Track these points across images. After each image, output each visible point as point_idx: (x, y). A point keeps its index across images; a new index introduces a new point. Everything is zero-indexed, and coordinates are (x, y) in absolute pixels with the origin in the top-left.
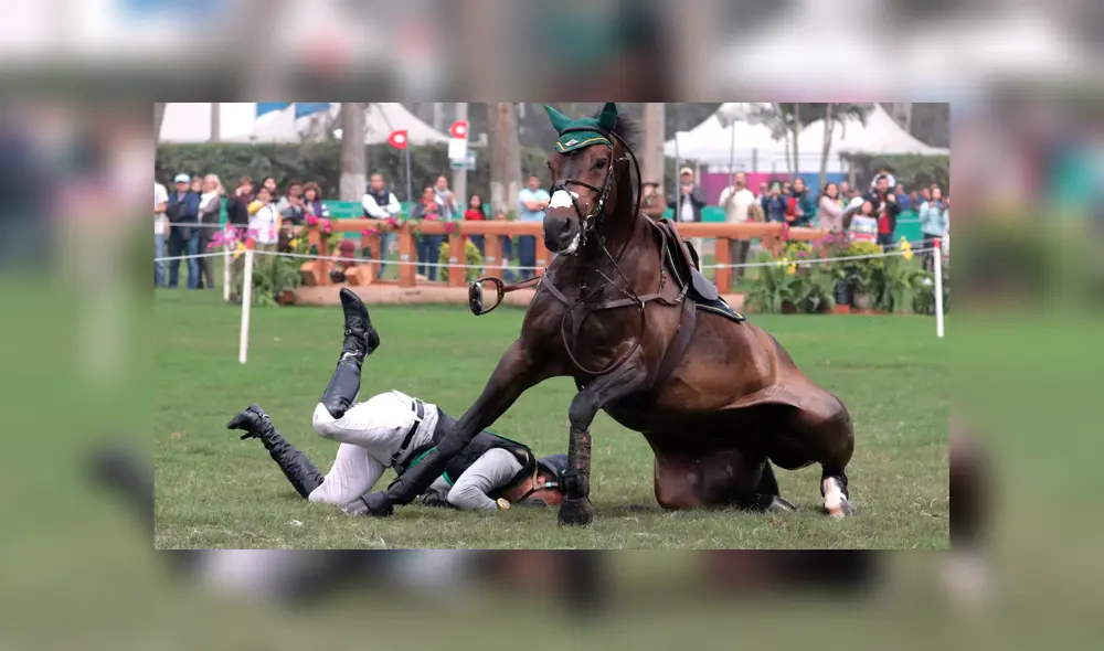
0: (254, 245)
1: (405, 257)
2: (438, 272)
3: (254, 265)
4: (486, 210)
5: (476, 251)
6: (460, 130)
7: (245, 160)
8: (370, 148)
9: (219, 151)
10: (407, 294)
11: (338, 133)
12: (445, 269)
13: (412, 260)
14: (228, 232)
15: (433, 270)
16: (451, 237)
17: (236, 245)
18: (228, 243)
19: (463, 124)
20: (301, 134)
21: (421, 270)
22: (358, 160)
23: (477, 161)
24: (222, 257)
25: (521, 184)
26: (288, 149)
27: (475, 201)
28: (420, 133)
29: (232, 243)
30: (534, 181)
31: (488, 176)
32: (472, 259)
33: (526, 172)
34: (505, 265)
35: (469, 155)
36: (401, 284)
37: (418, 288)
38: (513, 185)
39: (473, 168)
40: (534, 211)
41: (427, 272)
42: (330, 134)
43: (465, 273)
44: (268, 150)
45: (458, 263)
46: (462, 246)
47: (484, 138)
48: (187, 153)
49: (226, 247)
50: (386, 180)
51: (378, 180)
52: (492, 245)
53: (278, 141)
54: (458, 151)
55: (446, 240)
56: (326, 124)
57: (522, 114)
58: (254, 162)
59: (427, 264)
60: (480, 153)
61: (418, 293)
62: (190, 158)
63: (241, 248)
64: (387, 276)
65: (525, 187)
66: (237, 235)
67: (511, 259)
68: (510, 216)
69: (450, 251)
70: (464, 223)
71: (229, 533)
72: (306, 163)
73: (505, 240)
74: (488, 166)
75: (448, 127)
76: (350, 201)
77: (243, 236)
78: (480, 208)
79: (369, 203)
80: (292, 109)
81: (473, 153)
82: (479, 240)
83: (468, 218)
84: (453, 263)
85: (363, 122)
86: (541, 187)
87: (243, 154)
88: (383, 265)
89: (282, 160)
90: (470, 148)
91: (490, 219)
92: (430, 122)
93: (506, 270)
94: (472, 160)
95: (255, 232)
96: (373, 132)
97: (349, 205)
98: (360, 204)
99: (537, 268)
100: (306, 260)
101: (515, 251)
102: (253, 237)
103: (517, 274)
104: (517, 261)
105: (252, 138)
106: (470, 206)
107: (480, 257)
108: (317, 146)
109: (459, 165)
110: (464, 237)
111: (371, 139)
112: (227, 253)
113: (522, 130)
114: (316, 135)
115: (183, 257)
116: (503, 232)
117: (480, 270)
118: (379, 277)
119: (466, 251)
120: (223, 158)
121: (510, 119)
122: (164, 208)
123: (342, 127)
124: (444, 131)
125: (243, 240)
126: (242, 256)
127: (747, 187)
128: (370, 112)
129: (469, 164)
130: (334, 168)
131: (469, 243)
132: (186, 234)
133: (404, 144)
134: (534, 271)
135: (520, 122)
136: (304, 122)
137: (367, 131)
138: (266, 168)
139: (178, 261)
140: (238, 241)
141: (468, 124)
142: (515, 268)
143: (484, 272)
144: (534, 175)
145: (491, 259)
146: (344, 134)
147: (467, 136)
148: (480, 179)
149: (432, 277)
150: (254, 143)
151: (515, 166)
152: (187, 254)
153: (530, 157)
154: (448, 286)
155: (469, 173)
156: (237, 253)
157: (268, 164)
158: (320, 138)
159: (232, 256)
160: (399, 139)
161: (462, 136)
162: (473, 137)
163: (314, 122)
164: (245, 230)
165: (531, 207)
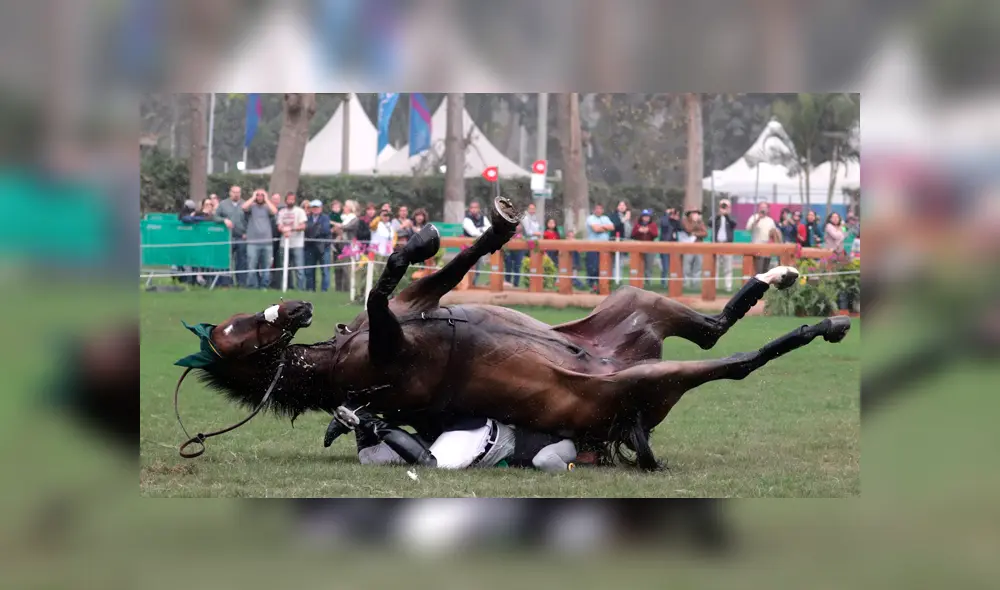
0: (375, 257)
1: (495, 268)
2: (521, 280)
3: (374, 273)
4: (560, 232)
5: (552, 263)
6: (540, 167)
7: (368, 190)
8: (468, 181)
9: (348, 182)
10: (497, 297)
11: (443, 169)
12: (527, 278)
13: (501, 270)
14: (355, 247)
15: (517, 278)
16: (532, 253)
17: (360, 257)
18: (354, 255)
19: (542, 163)
20: (413, 169)
21: (508, 278)
22: (459, 191)
23: (554, 191)
24: (350, 266)
25: (588, 210)
26: (403, 181)
27: (552, 224)
28: (508, 169)
29: (357, 255)
30: (599, 209)
31: (562, 203)
32: (548, 270)
33: (593, 202)
34: (575, 276)
35: (547, 187)
36: (491, 290)
37: (504, 293)
38: (582, 212)
39: (550, 197)
40: (599, 233)
41: (512, 280)
42: (437, 169)
43: (543, 281)
44: (386, 182)
45: (537, 273)
46: (540, 260)
47: (559, 173)
48: (321, 183)
49: (352, 258)
50: (481, 207)
51: (475, 207)
52: (564, 259)
53: (395, 174)
54: (538, 183)
55: (528, 255)
56: (434, 162)
57: (590, 155)
58: (376, 191)
59: (513, 274)
60: (556, 186)
61: (505, 297)
62: (325, 187)
63: (365, 259)
64: (481, 282)
65: (591, 214)
66: (362, 249)
67: (579, 270)
68: (579, 236)
69: (531, 264)
70: (542, 241)
71: (352, 486)
72: (417, 192)
73: (575, 255)
74: (561, 196)
75: (531, 165)
76: (452, 223)
77: (365, 249)
78: (555, 229)
79: (469, 225)
80: (406, 149)
81: (550, 185)
82: (554, 255)
83: (546, 237)
84: (534, 273)
85: (463, 159)
86: (605, 214)
87: (368, 184)
88: (478, 274)
89: (398, 189)
90: (548, 182)
91: (564, 238)
92: (516, 160)
93: (575, 279)
94: (550, 191)
95: (376, 247)
96: (471, 168)
97: (449, 226)
98: (461, 225)
99: (600, 278)
100: (417, 269)
101: (583, 265)
102: (374, 251)
103: (584, 283)
104: (584, 273)
105: (375, 171)
106: (547, 228)
107: (555, 269)
108: (426, 179)
109: (539, 195)
110: (542, 253)
111: (469, 174)
112: (353, 263)
113: (590, 168)
114: (426, 170)
115: (318, 266)
116: (573, 249)
117: (555, 279)
118: (474, 283)
119: (544, 264)
120: (350, 188)
121: (580, 158)
122: (304, 226)
123: (446, 164)
124: (528, 168)
125: (367, 253)
126: (366, 265)
127: (769, 215)
128: (469, 152)
129: (547, 194)
130: (440, 196)
131: (546, 257)
132: (321, 248)
133: (495, 177)
134: (597, 280)
135: (589, 161)
136: (416, 159)
137: (466, 167)
138: (385, 196)
139: (314, 269)
140: (362, 254)
141: (547, 162)
142: (583, 277)
143: (558, 281)
144: (600, 204)
145: (564, 270)
146: (447, 169)
147: (546, 172)
148: (556, 205)
149: (516, 284)
150: (376, 175)
151: (584, 196)
152: (321, 263)
153: (596, 189)
154: (529, 291)
155: (547, 201)
156: (361, 263)
157: (387, 192)
158: (429, 172)
159: (357, 265)
160: (491, 174)
161: (541, 172)
162: (550, 173)
163: (424, 159)
164: (368, 245)
165: (597, 229)
